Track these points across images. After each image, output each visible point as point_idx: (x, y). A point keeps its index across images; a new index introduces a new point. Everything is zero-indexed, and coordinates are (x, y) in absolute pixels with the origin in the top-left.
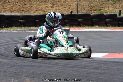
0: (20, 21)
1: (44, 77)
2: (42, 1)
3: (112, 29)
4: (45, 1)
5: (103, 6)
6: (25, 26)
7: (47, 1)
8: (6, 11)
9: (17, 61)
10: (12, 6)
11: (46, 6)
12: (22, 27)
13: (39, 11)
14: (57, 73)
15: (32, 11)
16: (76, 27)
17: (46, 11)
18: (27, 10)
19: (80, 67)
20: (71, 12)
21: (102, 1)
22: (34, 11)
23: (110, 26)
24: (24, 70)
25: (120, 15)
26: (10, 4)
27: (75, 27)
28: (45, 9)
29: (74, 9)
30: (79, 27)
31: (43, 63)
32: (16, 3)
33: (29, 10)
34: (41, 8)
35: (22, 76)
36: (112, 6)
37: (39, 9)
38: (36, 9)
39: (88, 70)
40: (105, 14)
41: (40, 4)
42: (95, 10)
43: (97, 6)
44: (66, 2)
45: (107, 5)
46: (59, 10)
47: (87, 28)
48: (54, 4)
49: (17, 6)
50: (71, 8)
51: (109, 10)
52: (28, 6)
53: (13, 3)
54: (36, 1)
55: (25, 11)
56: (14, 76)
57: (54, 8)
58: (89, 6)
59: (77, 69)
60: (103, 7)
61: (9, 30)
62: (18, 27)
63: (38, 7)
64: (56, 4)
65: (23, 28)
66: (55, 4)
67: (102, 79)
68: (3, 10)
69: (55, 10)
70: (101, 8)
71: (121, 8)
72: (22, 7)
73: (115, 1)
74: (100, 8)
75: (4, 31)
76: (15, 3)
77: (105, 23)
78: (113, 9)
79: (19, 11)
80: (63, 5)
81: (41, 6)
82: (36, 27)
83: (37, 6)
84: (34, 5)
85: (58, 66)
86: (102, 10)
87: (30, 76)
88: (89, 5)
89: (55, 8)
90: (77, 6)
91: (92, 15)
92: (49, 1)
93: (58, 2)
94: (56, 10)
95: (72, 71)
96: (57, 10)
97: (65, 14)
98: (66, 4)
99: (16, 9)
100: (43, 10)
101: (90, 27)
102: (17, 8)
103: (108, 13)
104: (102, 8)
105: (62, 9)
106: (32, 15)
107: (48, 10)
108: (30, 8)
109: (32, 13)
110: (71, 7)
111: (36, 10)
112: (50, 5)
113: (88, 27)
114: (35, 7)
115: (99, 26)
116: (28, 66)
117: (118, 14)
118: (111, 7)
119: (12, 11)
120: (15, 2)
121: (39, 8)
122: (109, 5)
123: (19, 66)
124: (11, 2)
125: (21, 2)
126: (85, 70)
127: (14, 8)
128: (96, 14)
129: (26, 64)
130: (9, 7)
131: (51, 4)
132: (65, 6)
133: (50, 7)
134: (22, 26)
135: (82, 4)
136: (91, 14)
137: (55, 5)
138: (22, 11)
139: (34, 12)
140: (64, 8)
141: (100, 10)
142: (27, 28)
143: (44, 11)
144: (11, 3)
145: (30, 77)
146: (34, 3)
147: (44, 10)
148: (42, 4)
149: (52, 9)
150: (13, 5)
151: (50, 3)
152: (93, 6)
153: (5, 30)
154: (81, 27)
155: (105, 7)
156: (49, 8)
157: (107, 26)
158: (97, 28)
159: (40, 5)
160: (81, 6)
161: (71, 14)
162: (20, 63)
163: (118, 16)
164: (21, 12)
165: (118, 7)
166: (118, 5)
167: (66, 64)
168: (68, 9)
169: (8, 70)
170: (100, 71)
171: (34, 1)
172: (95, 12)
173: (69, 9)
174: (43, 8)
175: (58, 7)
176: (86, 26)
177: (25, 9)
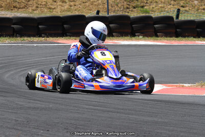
0: (13, 27)
1: (65, 129)
3: (166, 41)
6: (21, 36)
9: (17, 99)
12: (16, 37)
13: (41, 8)
14: (86, 122)
15: (30, 8)
17: (54, 9)
18: (22, 7)
19: (122, 111)
22: (34, 8)
23: (162, 37)
25: (177, 17)
28: (52, 5)
30: (111, 38)
31: (60, 104)
33: (25, 7)
34: (45, 3)
35: (30, 127)
37: (41, 4)
38: (37, 5)
39: (135, 117)
40: (153, 16)
42: (134, 8)
43: (137, 0)
46: (76, 7)
47: (124, 40)
51: (157, 7)
55: (19, 8)
56: (15, 127)
57: (66, 3)
58: (125, 1)
59: (118, 115)
60: (148, 2)
62: (10, 37)
65: (19, 38)
67: (161, 133)
70: (145, 5)
71: (178, 3)
72: (14, 1)
74: (142, 4)
77: (153, 30)
78: (165, 5)
79: (10, 7)
82: (40, 36)
85: (86, 110)
86: (145, 7)
87: (42, 128)
89: (68, 3)
90: (105, 1)
94: (69, 7)
95: (110, 118)
96: (72, 7)
97: (87, 16)
99: (3, 5)
100: (48, 7)
101: (129, 37)
102: (6, 3)
104: (147, 4)
105: (80, 4)
106: (31, 16)
107: (56, 6)
108: (26, 2)
109: (30, 10)
110: (95, 2)
111: (37, 7)
113: (126, 38)
114: (34, 2)
115: (144, 36)
117: (175, 17)
118: (162, 2)
121: (42, 2)
126: (131, 116)
129: (32, 105)
132: (84, 0)
134: (16, 34)
138: (14, 7)
139: (34, 10)
140: (84, 3)
141: (143, 7)
142: (26, 38)
143: (50, 8)
145: (43, 130)
147: (50, 6)
149: (64, 4)
154: (114, 38)
155: (151, 2)
156: (58, 3)
157: (157, 36)
158: (141, 40)
161: (97, 15)
163: (175, 19)
164: (12, 10)
165: (172, 2)
167: (97, 106)
168: (89, 6)
170: (156, 119)
172: (134, 9)
173: (92, 4)
174: (49, 4)
175: (74, 1)
176: (122, 36)
177: (18, 5)
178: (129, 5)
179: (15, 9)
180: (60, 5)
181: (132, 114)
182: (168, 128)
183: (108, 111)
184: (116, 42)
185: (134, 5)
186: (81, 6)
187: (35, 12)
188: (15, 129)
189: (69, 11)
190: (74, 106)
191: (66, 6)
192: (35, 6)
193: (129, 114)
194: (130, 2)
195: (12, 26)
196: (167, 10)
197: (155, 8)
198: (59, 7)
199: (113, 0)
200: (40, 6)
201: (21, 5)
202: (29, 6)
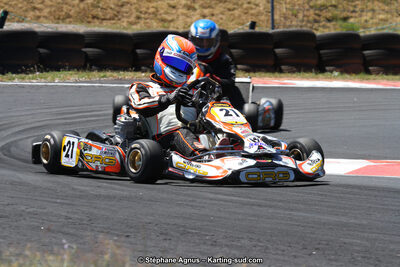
0: (85, 53)
1: (162, 234)
3: (385, 82)
5: (355, 6)
6: (102, 67)
8: (42, 19)
11: (172, 3)
12: (91, 70)
13: (146, 19)
14: (205, 223)
15: (125, 20)
16: (268, 74)
17: (172, 21)
18: (108, 17)
19: (280, 204)
20: (253, 25)
22: (132, 19)
23: (378, 74)
24: (96, 211)
27: (263, 74)
28: (166, 13)
29: (262, 14)
30: (277, 74)
33: (115, 17)
34: (151, 10)
35: (92, 230)
36: (386, 8)
37: (146, 13)
38: (138, 14)
39: (303, 214)
40: (362, 34)
42: (329, 20)
43: (335, 6)
45: (370, 4)
46: (214, 18)
47: (303, 78)
49: (76, 2)
51: (375, 21)
52: (112, 2)
55: (103, 19)
56: (65, 229)
57: (195, 9)
58: (311, 7)
59: (271, 210)
60: (357, 9)
61: (49, 79)
62: (78, 70)
63: (144, 6)
65: (95, 73)
67: (351, 244)
68: (31, 14)
70: (349, 14)
72: (93, 5)
74: (345, 14)
75: (35, 83)
77: (361, 61)
78: (389, 16)
79: (83, 17)
81: (154, 4)
82: (138, 69)
83: (142, 4)
85: (208, 202)
86: (352, 20)
87: (117, 232)
88: (312, 4)
89: (198, 11)
90: (270, 5)
91: (320, 36)
95: (254, 216)
97: (230, 31)
99: (71, 13)
100: (159, 17)
101: (313, 74)
102: (77, 9)
103: (373, 31)
104: (354, 14)
105: (222, 13)
106: (125, 31)
107: (175, 17)
108: (117, 8)
109: (125, 24)
110: (252, 9)
111: (138, 18)
113: (307, 75)
114: (133, 7)
115: (342, 72)
116: (109, 198)
118: (383, 10)
119: (58, 19)
121: (148, 8)
122: (377, 6)
123: (80, 197)
126: (295, 213)
127: (65, 10)
128: (333, 32)
129: (103, 192)
130: (51, 6)
132: (231, 6)
133: (185, 6)
134: (91, 66)
136: (315, 32)
137: (201, 2)
138: (94, 17)
139: (131, 23)
140: (229, 10)
141: (345, 19)
142: (109, 73)
143: (164, 20)
145: (118, 236)
147: (165, 16)
149: (191, 12)
152: (323, 7)
153: (36, 81)
154: (282, 75)
155: (362, 11)
156: (180, 11)
157: (368, 72)
158: (335, 78)
159: (150, 2)
160: (284, 5)
161: (252, 31)
162: (83, 188)
164: (89, 22)
167: (233, 195)
168: (240, 16)
169: (45, 211)
170: (344, 219)
172: (328, 24)
173: (246, 13)
174: (162, 11)
175: (210, 7)
176: (299, 71)
177: (100, 14)
179: (96, 20)
180: (183, 14)
181: (299, 210)
182: (366, 235)
183: (253, 205)
184: (286, 81)
185: (329, 15)
186: (224, 17)
187: (134, 27)
188: (63, 233)
190: (185, 195)
192: (134, 15)
193: (292, 210)
194: (321, 10)
195: (84, 50)
197: (371, 21)
198: (181, 18)
199: (288, 6)
200: (143, 16)
201: (106, 14)
202: (123, 16)
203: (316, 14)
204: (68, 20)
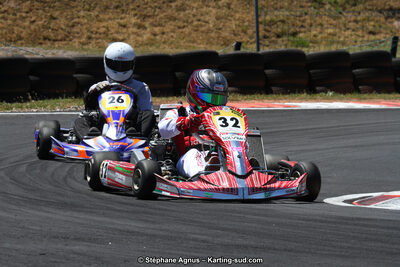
2: (107, 8)
4: (117, 7)
5: (304, 21)
7: (124, 8)
10: (9, 22)
11: (122, 21)
13: (97, 39)
15: (76, 40)
18: (59, 38)
21: (301, 7)
22: (83, 40)
25: (393, 52)
26: (3, 18)
28: (117, 32)
32: (24, 15)
33: (66, 38)
34: (103, 30)
36: (334, 22)
37: (96, 33)
38: (89, 34)
41: (101, 16)
42: (278, 36)
43: (283, 21)
44: (184, 10)
45: (317, 18)
46: (164, 36)
48: (145, 17)
49: (27, 23)
50: (203, 29)
51: (323, 35)
52: (62, 22)
53: (15, 14)
54: (87, 7)
55: (54, 41)
57: (145, 28)
58: (261, 23)
60: (305, 24)
63: (95, 26)
64: (153, 16)
66: (149, 16)
69: (149, 35)
70: (298, 30)
71: (363, 27)
72: (44, 27)
73: (341, 6)
74: (292, 30)
76: (18, 14)
78: (337, 30)
79: (37, 39)
80: (175, 19)
81: (105, 24)
83: (93, 24)
84: (82, 20)
86: (301, 35)
89: (149, 30)
92: (131, 7)
93: (157, 10)
94: (152, 37)
96: (158, 37)
98: (185, 15)
99: (23, 35)
100: (110, 36)
102: (28, 31)
104: (303, 30)
105: (173, 31)
107: (126, 36)
108: (68, 29)
109: (76, 45)
111: (90, 38)
112: (134, 20)
114: (85, 27)
118: (331, 24)
119: (11, 41)
120: (19, 10)
121: (98, 28)
122: (325, 20)
124: (5, 11)
125: (41, 11)
127: (16, 32)
128: (283, 48)
131: (136, 15)
132: (180, 24)
133: (135, 25)
135: (237, 16)
137: (151, 20)
138: (45, 39)
139: (83, 44)
140: (179, 28)
141: (294, 34)
144: (6, 15)
146: (82, 13)
147: (116, 35)
148: (107, 17)
149: (142, 31)
150: (15, 20)
151: (133, 13)
152: (272, 23)
155: (311, 25)
156: (131, 30)
159: (100, 21)
160: (233, 22)
164: (41, 44)
165: (351, 24)
166: (353, 18)
168: (190, 34)
171: (79, 8)
172: (278, 40)
173: (196, 31)
174: (112, 31)
175: (160, 25)
177: (52, 35)
178: (269, 31)
179: (47, 41)
180: (133, 33)
185: (278, 31)
186: (175, 35)
187: (86, 47)
189: (152, 45)
191: (146, 36)
192: (85, 36)
194: (270, 26)
196: (342, 39)
197: (320, 36)
198: (132, 37)
199: (237, 22)
200: (93, 36)
201: (58, 35)
202: (74, 37)
203: (265, 30)
204: (20, 42)
